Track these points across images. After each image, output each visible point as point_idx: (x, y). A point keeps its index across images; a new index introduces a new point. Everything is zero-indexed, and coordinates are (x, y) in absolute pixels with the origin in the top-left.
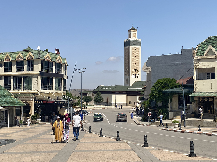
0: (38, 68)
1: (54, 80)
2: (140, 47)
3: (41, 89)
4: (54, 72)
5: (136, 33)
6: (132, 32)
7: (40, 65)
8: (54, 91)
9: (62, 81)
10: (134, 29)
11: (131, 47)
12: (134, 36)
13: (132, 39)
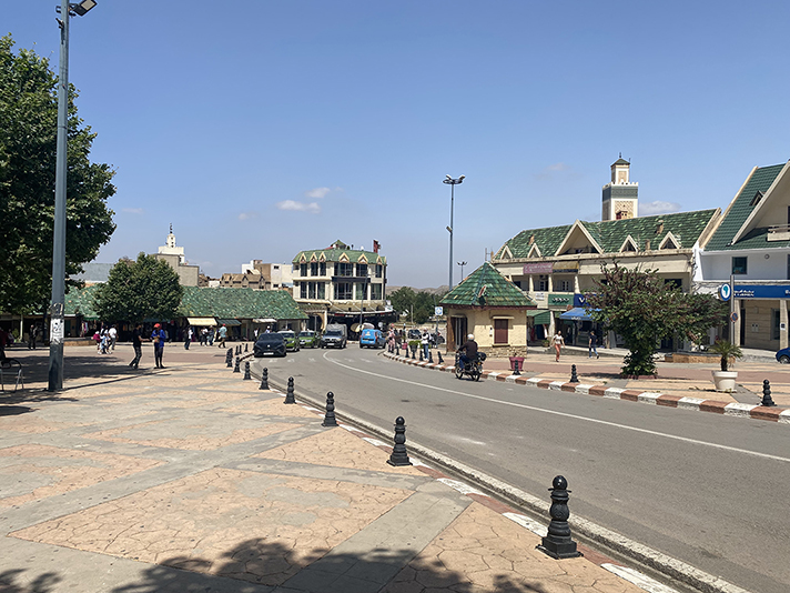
0: (330, 272)
1: (354, 287)
2: (635, 201)
3: (335, 298)
4: (355, 275)
5: (627, 170)
6: (617, 170)
7: (333, 269)
8: (354, 300)
9: (369, 287)
10: (621, 162)
11: (613, 200)
12: (623, 178)
13: (617, 184)
